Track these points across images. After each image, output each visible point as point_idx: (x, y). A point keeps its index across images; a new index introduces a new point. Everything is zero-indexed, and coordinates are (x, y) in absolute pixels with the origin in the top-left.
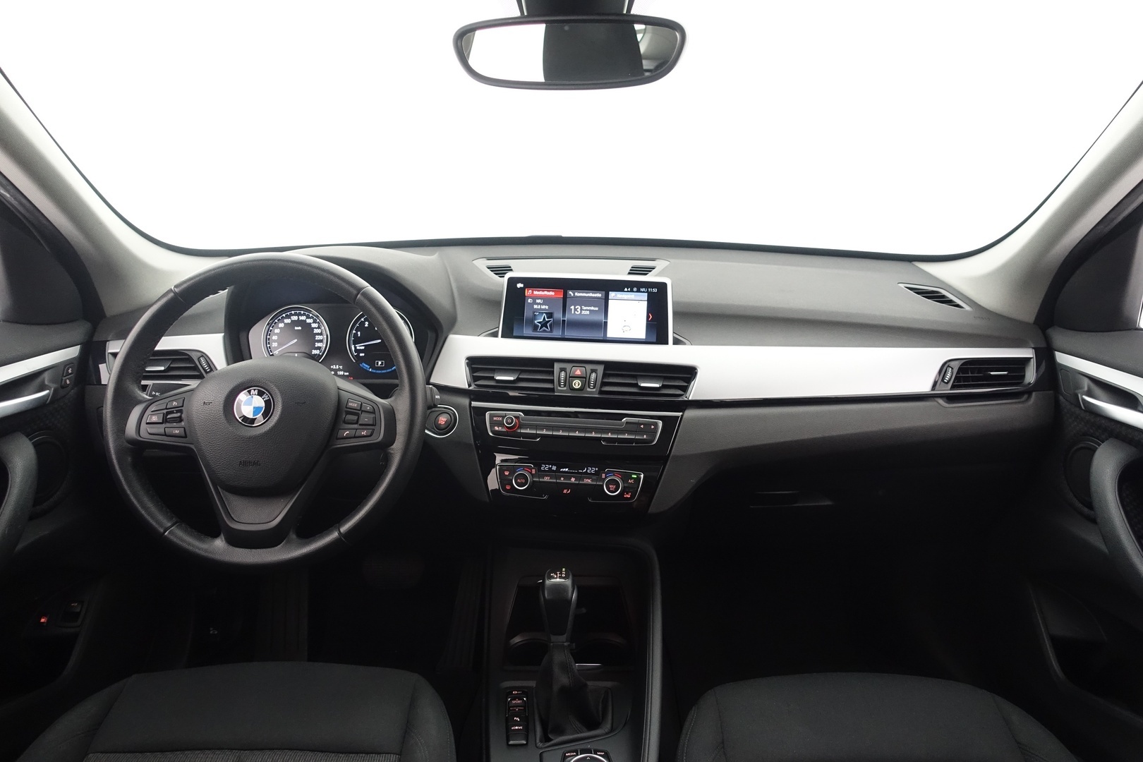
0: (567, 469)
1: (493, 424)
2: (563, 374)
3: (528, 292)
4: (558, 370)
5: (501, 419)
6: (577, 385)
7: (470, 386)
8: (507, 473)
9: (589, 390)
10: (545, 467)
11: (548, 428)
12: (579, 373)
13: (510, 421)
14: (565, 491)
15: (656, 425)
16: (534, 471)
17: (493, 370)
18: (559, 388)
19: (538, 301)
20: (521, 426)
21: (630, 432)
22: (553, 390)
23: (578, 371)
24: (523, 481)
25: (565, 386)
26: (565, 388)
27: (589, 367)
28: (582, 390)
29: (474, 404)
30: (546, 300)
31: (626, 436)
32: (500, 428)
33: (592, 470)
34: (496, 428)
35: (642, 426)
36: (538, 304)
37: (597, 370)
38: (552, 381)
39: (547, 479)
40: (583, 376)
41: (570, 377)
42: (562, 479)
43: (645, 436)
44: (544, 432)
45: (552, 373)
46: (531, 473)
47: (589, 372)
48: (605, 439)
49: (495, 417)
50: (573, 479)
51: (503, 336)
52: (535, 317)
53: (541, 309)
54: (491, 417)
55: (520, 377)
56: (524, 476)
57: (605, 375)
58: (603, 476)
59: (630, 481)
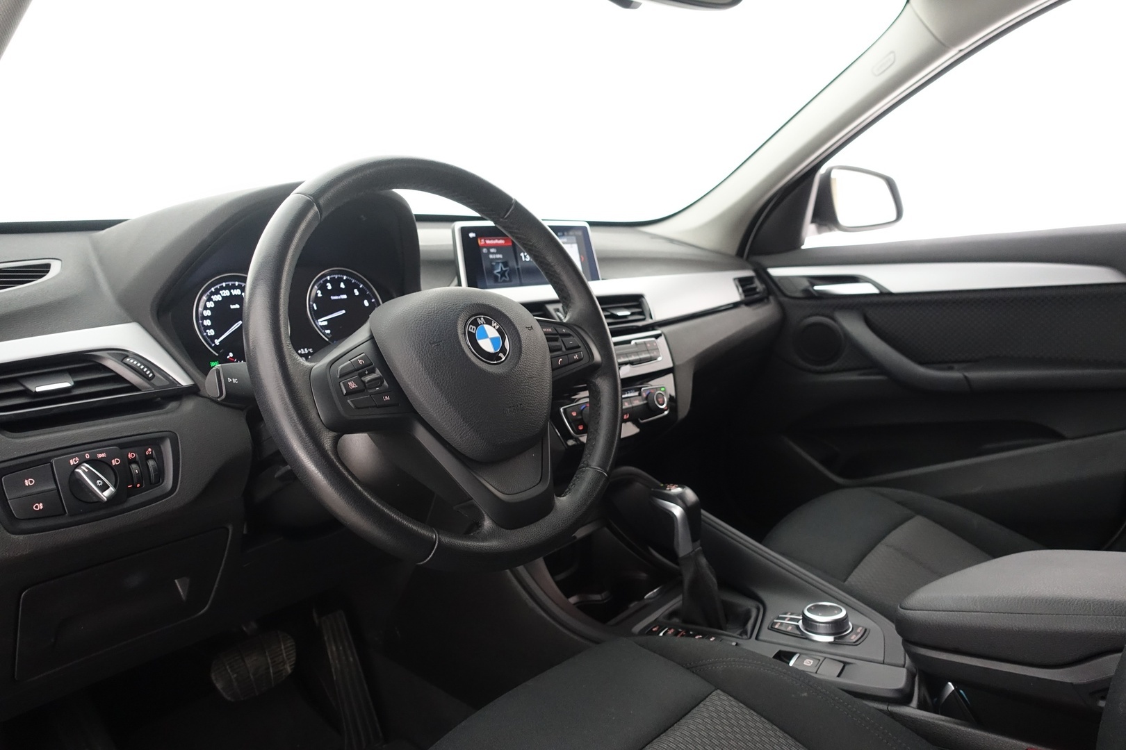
3: (481, 242)
19: (492, 250)
30: (499, 249)
36: (493, 253)
52: (493, 268)
53: (496, 259)
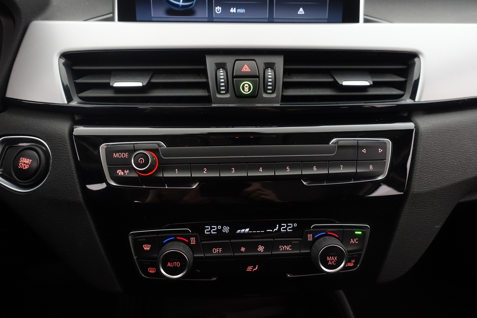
0: (247, 230)
1: (114, 165)
2: (221, 73)
4: (214, 67)
5: (126, 155)
6: (246, 89)
7: (69, 98)
8: (147, 247)
9: (265, 95)
10: (210, 230)
11: (212, 165)
12: (248, 70)
13: (142, 160)
14: (249, 269)
15: (384, 146)
16: (193, 241)
17: (109, 73)
18: (218, 96)
20: (164, 166)
21: (346, 162)
22: (208, 99)
23: (246, 66)
24: (178, 264)
25: (227, 92)
26: (228, 96)
27: (261, 60)
28: (256, 97)
29: (80, 130)
31: (342, 170)
32: (127, 172)
33: (287, 228)
34: (120, 173)
35: (364, 151)
37: (274, 64)
38: (205, 86)
39: (217, 251)
40: (254, 74)
41: (234, 77)
42: (243, 249)
43: (371, 167)
44: (205, 174)
45: (204, 72)
46: (188, 244)
47: (262, 67)
48: (308, 178)
49: (118, 151)
50: (261, 248)
51: (120, 20)
54: (109, 152)
55: (153, 81)
56: (176, 256)
57: (287, 72)
58: (310, 237)
59: (352, 241)
